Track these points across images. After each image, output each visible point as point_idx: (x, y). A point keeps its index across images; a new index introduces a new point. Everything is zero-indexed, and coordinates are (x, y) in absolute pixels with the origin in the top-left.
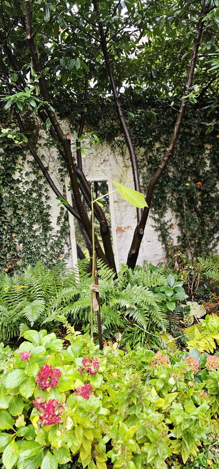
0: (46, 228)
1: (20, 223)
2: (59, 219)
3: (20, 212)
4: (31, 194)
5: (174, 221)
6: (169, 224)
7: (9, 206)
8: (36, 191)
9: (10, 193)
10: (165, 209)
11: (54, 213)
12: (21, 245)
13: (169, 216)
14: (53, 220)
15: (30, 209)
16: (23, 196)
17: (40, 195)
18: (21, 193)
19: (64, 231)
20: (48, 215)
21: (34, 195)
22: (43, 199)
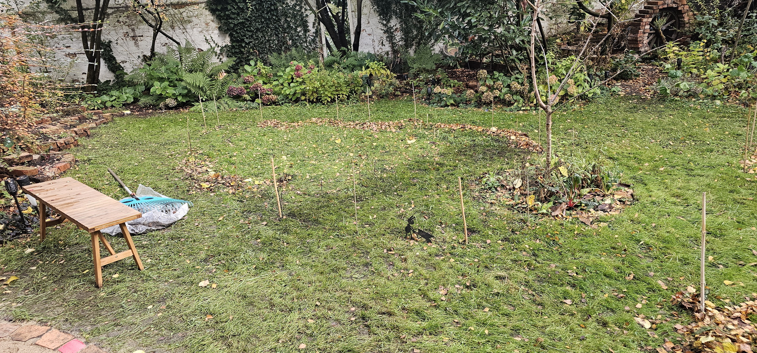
0: (306, 30)
1: (289, 26)
2: (314, 24)
3: (289, 19)
4: (296, 7)
5: (398, 26)
6: (394, 28)
7: (282, 15)
8: (298, 5)
9: (282, 6)
10: (391, 17)
11: (311, 19)
12: (291, 41)
13: (394, 22)
14: (310, 25)
15: (295, 17)
16: (291, 9)
17: (301, 8)
18: (289, 6)
19: (318, 32)
20: (306, 21)
21: (298, 8)
22: (303, 10)
